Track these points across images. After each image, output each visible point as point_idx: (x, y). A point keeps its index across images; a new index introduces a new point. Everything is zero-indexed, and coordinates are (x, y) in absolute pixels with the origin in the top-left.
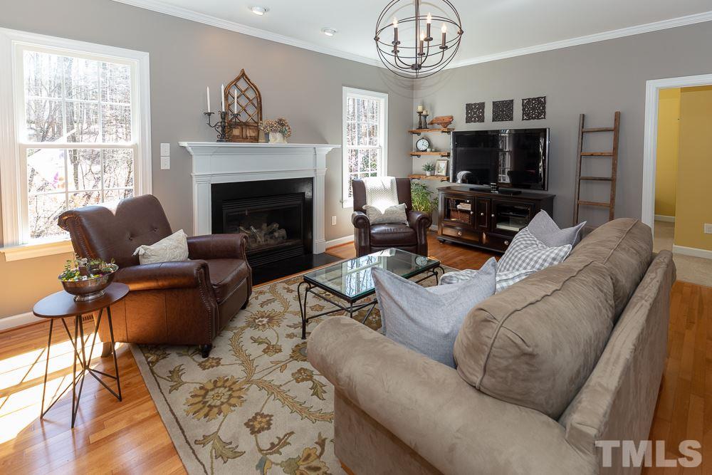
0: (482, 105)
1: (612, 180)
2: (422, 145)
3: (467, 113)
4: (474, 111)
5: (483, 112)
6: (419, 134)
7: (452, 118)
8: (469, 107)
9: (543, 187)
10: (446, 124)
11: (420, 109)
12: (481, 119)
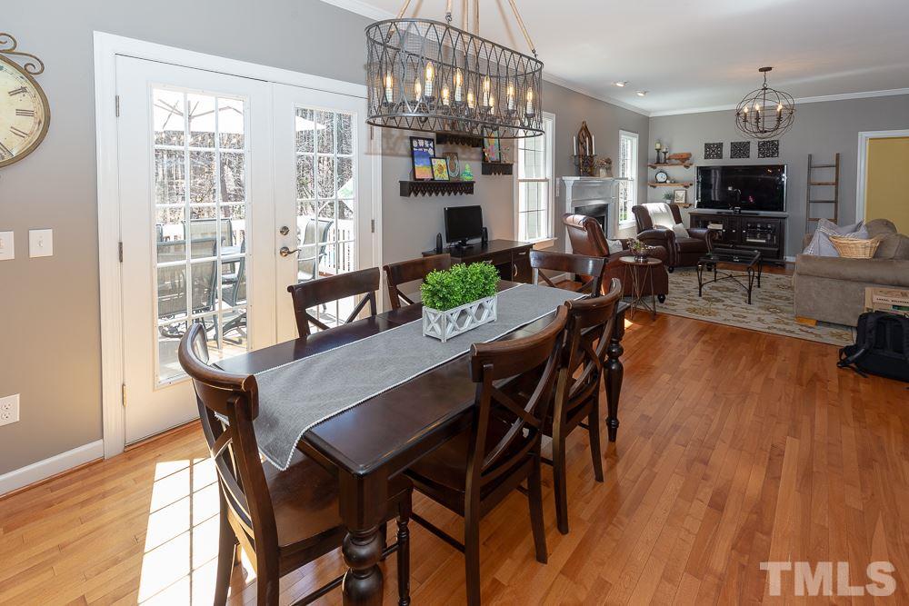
0: (720, 145)
1: (836, 202)
2: (661, 177)
3: (706, 151)
4: (713, 150)
5: (721, 151)
6: (654, 168)
7: (690, 155)
8: (707, 146)
9: (781, 209)
10: (684, 160)
11: (658, 146)
12: (720, 156)
